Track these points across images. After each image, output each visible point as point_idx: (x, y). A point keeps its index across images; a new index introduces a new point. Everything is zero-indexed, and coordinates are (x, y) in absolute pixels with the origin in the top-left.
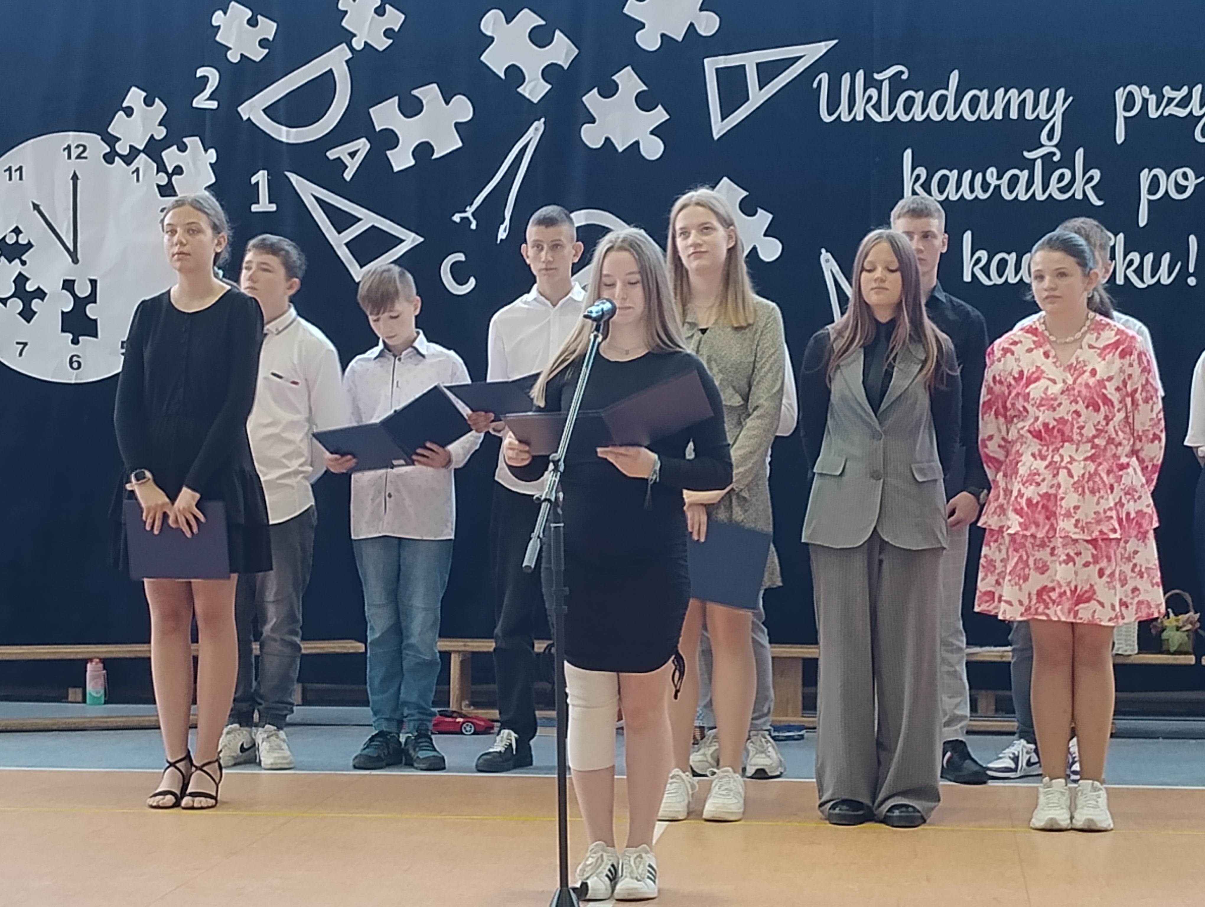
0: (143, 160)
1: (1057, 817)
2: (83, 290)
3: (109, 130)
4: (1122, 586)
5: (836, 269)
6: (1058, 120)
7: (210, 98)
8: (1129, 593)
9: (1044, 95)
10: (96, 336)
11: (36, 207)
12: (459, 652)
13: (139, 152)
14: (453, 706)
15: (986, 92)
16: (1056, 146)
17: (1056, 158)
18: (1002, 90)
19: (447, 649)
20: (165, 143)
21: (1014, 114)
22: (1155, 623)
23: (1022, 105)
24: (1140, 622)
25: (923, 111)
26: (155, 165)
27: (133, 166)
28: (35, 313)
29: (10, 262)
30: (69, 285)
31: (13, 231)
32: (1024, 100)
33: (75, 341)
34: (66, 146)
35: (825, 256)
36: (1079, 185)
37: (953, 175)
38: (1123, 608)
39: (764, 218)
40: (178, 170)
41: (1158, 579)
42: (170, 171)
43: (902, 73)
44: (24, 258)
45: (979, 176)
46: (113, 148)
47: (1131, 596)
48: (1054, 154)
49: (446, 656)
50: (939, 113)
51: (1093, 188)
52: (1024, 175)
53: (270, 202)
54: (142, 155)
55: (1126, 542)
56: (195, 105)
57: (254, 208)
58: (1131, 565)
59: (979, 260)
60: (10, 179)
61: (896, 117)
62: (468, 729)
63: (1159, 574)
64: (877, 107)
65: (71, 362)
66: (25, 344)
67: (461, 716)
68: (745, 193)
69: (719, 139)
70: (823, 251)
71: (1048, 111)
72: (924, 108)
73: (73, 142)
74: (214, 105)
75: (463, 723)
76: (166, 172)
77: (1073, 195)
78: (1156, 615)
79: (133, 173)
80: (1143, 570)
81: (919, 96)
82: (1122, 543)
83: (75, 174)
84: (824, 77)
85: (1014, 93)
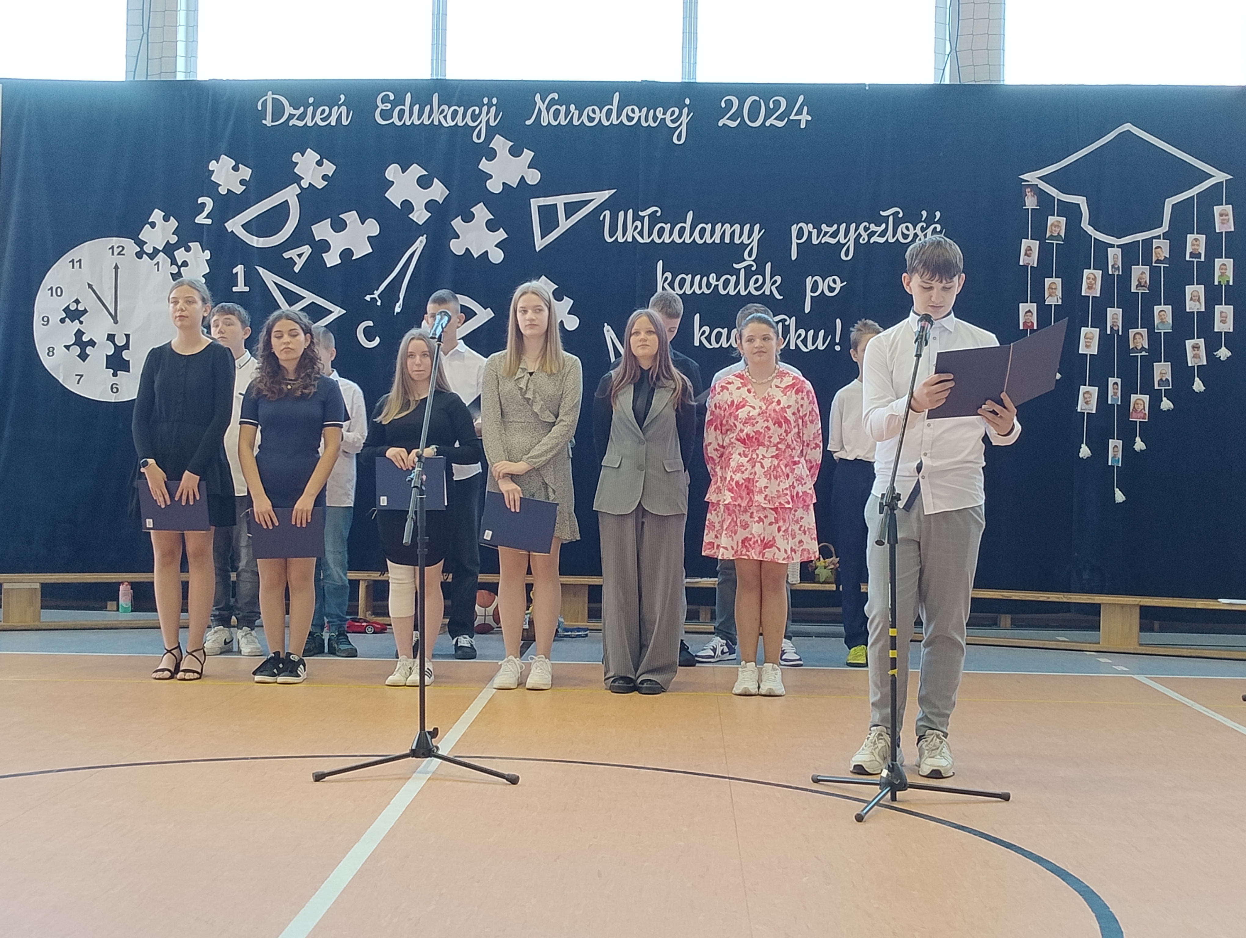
0: (161, 258)
1: (749, 687)
2: (120, 341)
3: (140, 237)
4: (793, 539)
5: (614, 336)
6: (755, 244)
7: (207, 217)
8: (797, 544)
9: (747, 227)
10: (129, 371)
11: (90, 286)
12: (366, 580)
13: (160, 251)
14: (361, 615)
15: (710, 225)
16: (753, 261)
17: (754, 269)
18: (720, 224)
19: (358, 578)
20: (177, 246)
21: (727, 240)
22: (811, 564)
23: (732, 234)
24: (801, 563)
25: (670, 237)
26: (170, 260)
27: (155, 261)
28: (88, 355)
29: (72, 322)
30: (111, 338)
31: (74, 302)
32: (734, 231)
33: (115, 375)
34: (110, 246)
35: (607, 327)
36: (768, 286)
37: (689, 278)
38: (793, 553)
39: (568, 303)
40: (185, 264)
41: (815, 536)
42: (180, 264)
43: (657, 211)
44: (81, 319)
45: (705, 279)
46: (142, 248)
47: (798, 545)
48: (752, 266)
49: (355, 584)
50: (680, 238)
51: (776, 288)
52: (733, 279)
53: (245, 286)
54: (161, 253)
55: (796, 511)
56: (196, 221)
57: (235, 289)
58: (799, 526)
59: (704, 332)
60: (73, 268)
61: (653, 240)
62: (370, 630)
63: (816, 532)
64: (641, 234)
65: (112, 388)
66: (82, 376)
67: (365, 621)
68: (557, 287)
69: (540, 251)
70: (606, 324)
71: (749, 239)
72: (671, 234)
73: (116, 244)
74: (209, 221)
75: (367, 626)
76: (177, 265)
77: (764, 292)
78: (813, 559)
79: (155, 265)
80: (806, 529)
81: (668, 227)
82: (793, 512)
83: (116, 265)
84: (607, 213)
85: (727, 226)
